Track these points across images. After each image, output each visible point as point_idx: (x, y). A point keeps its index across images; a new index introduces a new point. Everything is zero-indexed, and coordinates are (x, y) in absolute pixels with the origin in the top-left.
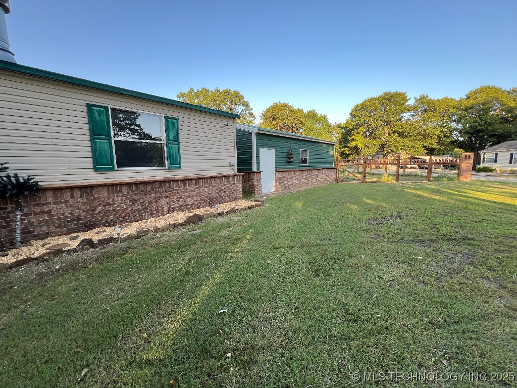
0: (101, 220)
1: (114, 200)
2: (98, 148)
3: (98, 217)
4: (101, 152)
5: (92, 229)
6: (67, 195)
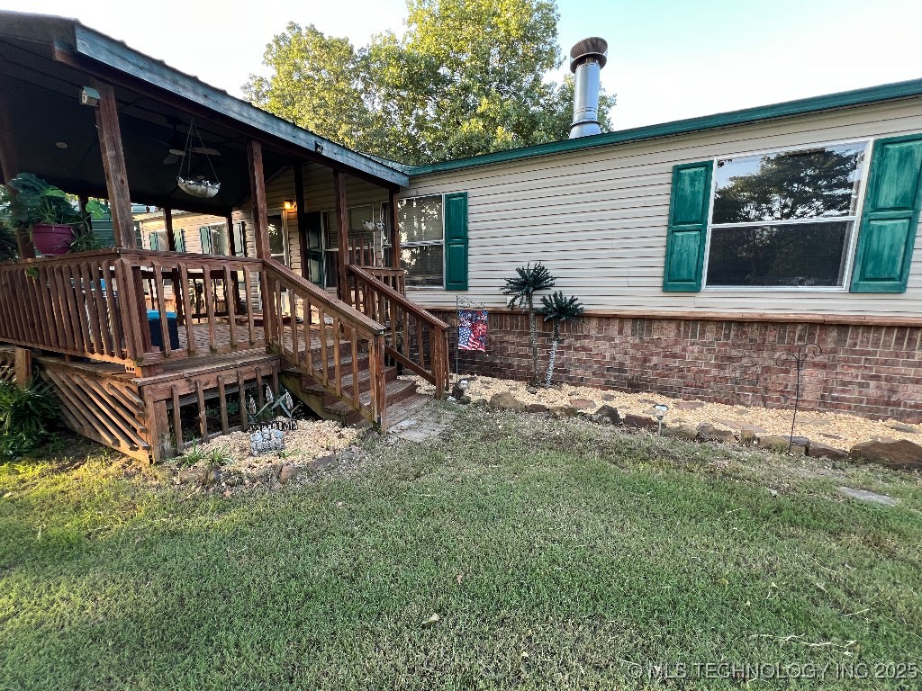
0: (655, 380)
1: (684, 350)
2: (676, 249)
3: (650, 374)
4: (682, 254)
5: (637, 392)
6: (614, 328)
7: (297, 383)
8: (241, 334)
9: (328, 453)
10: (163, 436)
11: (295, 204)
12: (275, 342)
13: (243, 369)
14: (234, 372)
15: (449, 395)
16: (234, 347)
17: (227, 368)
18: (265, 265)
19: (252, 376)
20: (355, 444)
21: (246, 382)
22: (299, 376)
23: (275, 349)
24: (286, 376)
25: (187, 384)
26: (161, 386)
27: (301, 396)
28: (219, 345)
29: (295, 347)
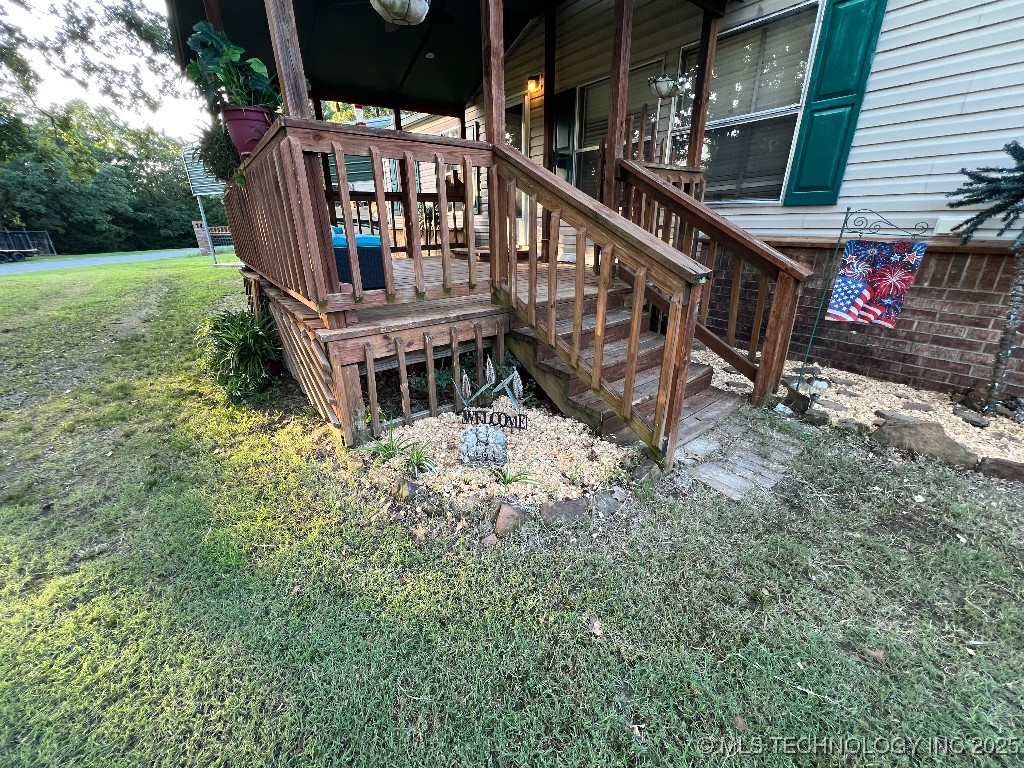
7: (530, 352)
8: (458, 271)
9: (575, 493)
10: (356, 413)
11: (542, 81)
12: (504, 286)
13: (457, 326)
14: (445, 328)
15: (779, 400)
16: (447, 290)
17: (435, 323)
18: (497, 155)
19: (470, 336)
20: (620, 483)
21: (461, 343)
22: (533, 342)
23: (502, 297)
24: (516, 339)
25: (385, 342)
26: (350, 344)
27: (533, 372)
28: (425, 287)
29: (532, 297)
